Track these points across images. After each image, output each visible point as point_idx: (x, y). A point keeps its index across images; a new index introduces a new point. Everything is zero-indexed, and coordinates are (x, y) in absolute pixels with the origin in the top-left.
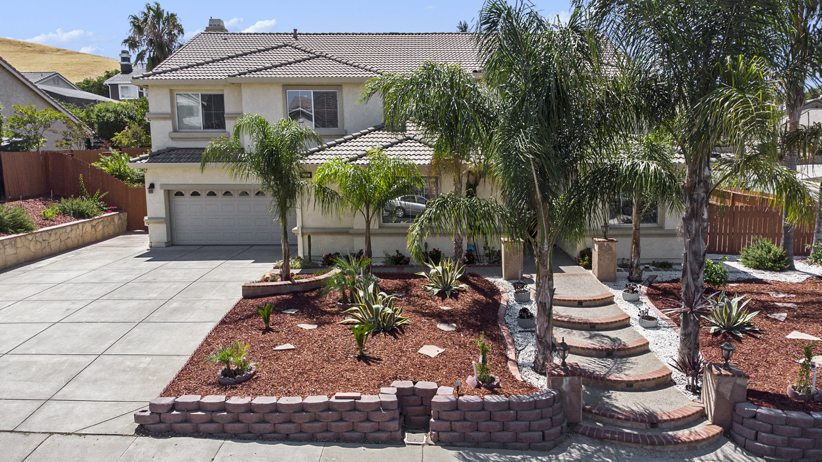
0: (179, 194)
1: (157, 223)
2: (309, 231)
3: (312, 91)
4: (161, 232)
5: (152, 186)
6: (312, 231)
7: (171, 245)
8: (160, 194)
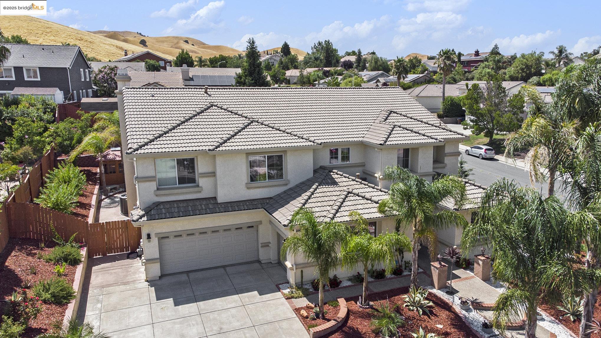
0: (166, 237)
1: (153, 263)
2: (300, 267)
3: (266, 156)
4: (156, 269)
5: (149, 237)
6: (302, 266)
7: (160, 277)
8: (155, 241)
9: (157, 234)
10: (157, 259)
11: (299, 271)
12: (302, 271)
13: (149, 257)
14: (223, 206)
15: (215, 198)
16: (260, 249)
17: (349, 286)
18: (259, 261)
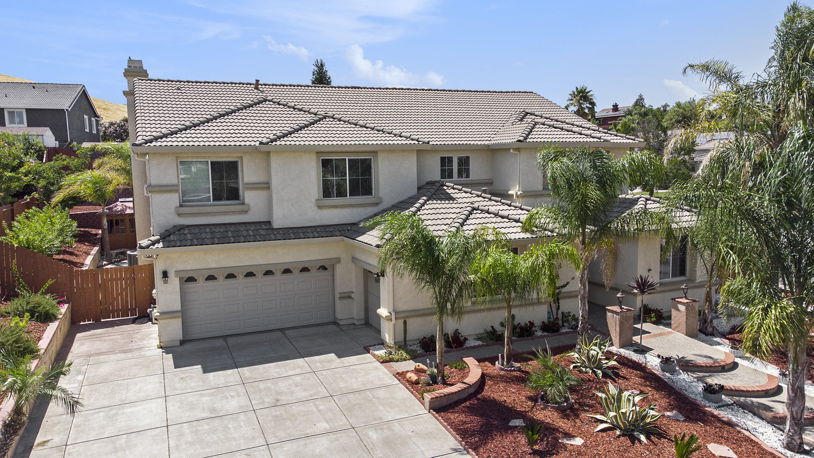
0: (191, 279)
1: (170, 318)
2: (402, 315)
3: (347, 158)
4: (175, 328)
5: (165, 274)
6: (405, 314)
7: (183, 342)
8: (174, 283)
9: (177, 273)
10: (177, 312)
11: (401, 322)
12: (405, 322)
13: (165, 309)
14: (281, 232)
15: (269, 223)
16: (338, 302)
18: (335, 323)
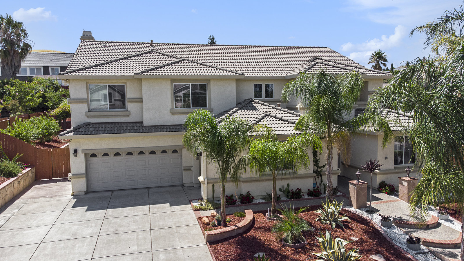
0: (94, 155)
1: (79, 178)
2: (212, 181)
3: (190, 84)
4: (81, 184)
5: (76, 151)
6: (214, 181)
7: (87, 193)
8: (81, 157)
9: (83, 150)
10: (83, 174)
11: (211, 185)
12: (213, 186)
13: (76, 173)
14: (147, 128)
15: (142, 122)
16: (183, 172)
17: (262, 203)
18: (183, 186)
